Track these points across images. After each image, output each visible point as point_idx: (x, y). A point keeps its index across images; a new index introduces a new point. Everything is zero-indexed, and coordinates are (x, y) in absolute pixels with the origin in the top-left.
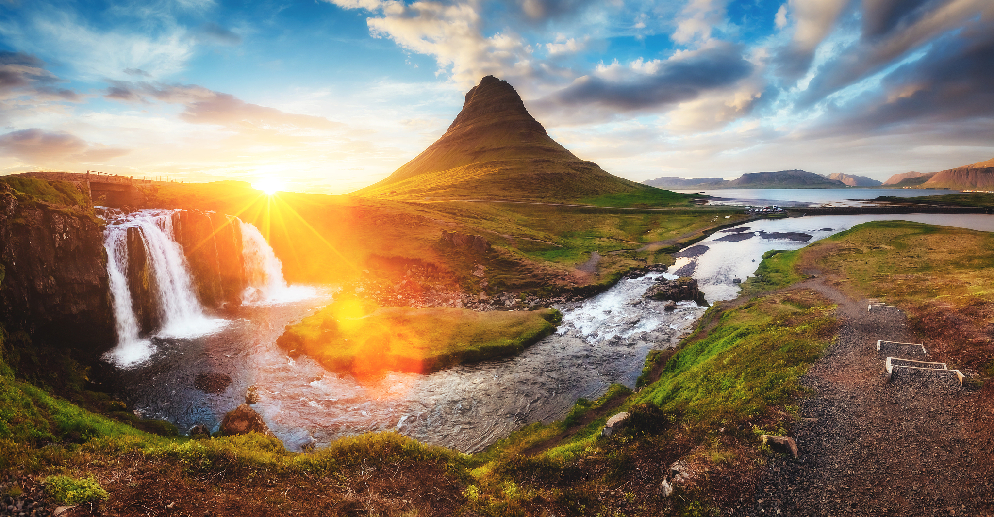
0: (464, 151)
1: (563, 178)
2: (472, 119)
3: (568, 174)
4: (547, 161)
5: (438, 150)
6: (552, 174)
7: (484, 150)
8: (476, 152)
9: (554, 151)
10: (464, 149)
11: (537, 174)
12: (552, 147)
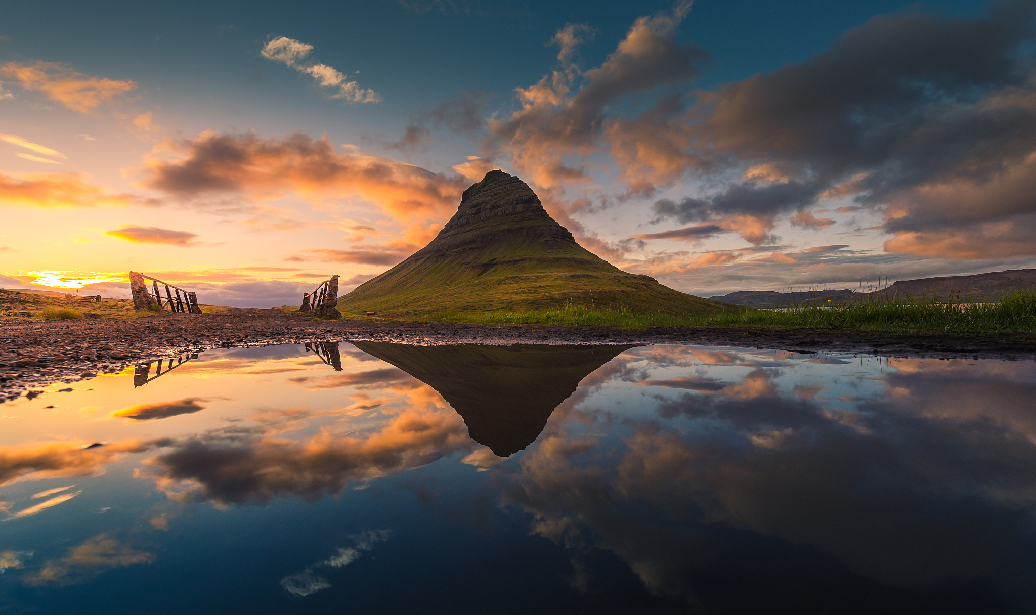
0: (465, 263)
1: (617, 296)
2: (473, 224)
3: (623, 292)
4: (587, 276)
5: (425, 261)
6: (601, 292)
7: (495, 262)
8: (483, 265)
9: (590, 263)
10: (463, 261)
11: (581, 293)
12: (586, 257)
